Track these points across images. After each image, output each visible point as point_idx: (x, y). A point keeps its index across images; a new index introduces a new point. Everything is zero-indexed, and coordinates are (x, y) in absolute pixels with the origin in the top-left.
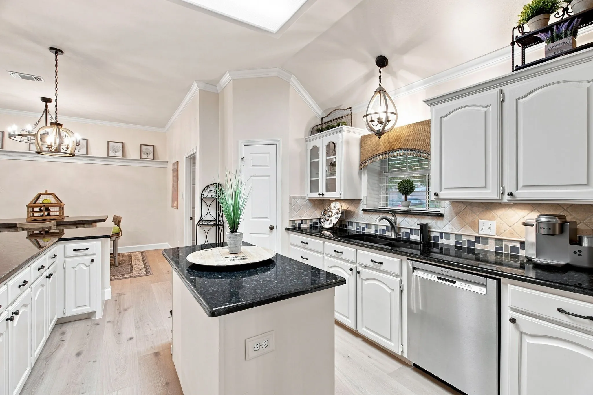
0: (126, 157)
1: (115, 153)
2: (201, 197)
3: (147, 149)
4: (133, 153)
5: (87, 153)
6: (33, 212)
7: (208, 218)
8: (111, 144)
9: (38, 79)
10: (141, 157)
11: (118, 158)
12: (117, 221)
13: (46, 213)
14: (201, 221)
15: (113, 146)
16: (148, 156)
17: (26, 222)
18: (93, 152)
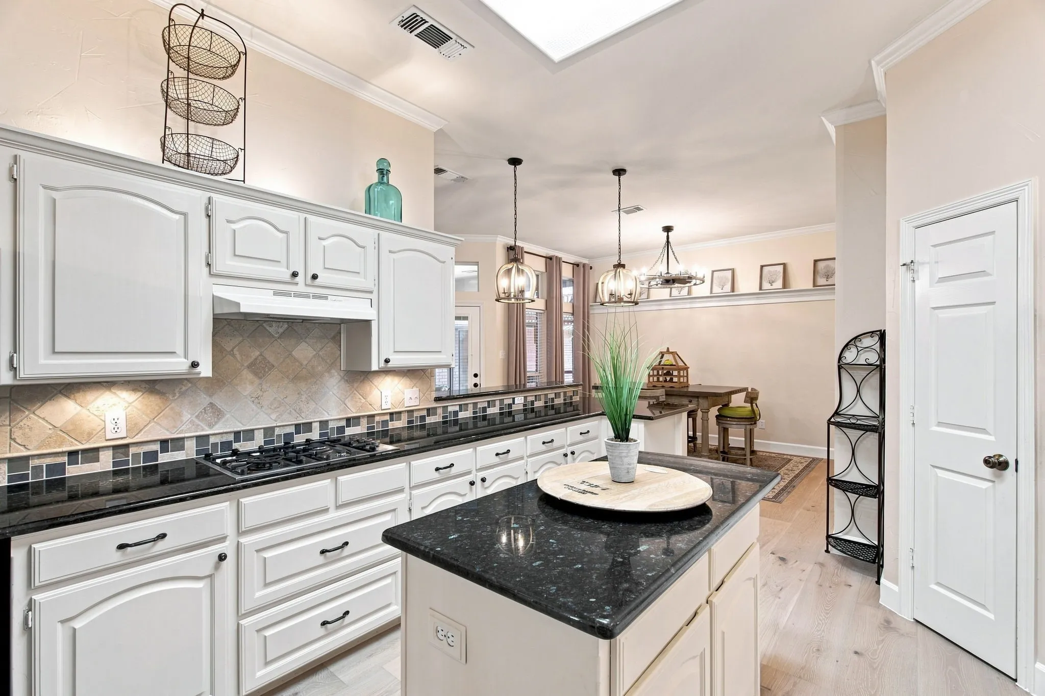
0: (790, 288)
1: (771, 283)
2: (839, 362)
3: (827, 266)
4: (802, 279)
5: (733, 290)
6: (658, 376)
7: (859, 409)
8: (766, 269)
9: (639, 209)
10: (816, 285)
11: (775, 292)
12: (752, 398)
13: (668, 379)
14: (840, 415)
15: (770, 272)
16: (829, 280)
17: (646, 388)
18: (742, 288)
